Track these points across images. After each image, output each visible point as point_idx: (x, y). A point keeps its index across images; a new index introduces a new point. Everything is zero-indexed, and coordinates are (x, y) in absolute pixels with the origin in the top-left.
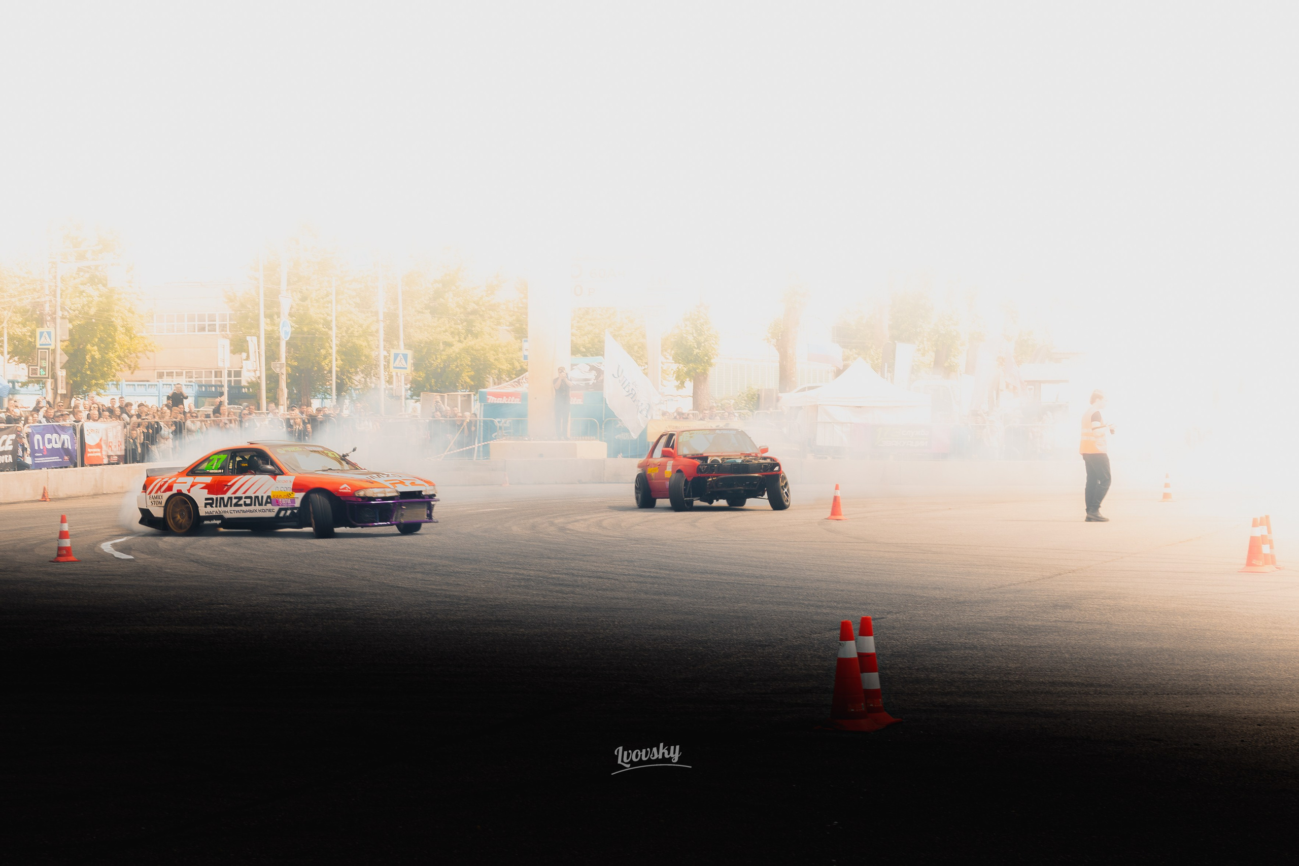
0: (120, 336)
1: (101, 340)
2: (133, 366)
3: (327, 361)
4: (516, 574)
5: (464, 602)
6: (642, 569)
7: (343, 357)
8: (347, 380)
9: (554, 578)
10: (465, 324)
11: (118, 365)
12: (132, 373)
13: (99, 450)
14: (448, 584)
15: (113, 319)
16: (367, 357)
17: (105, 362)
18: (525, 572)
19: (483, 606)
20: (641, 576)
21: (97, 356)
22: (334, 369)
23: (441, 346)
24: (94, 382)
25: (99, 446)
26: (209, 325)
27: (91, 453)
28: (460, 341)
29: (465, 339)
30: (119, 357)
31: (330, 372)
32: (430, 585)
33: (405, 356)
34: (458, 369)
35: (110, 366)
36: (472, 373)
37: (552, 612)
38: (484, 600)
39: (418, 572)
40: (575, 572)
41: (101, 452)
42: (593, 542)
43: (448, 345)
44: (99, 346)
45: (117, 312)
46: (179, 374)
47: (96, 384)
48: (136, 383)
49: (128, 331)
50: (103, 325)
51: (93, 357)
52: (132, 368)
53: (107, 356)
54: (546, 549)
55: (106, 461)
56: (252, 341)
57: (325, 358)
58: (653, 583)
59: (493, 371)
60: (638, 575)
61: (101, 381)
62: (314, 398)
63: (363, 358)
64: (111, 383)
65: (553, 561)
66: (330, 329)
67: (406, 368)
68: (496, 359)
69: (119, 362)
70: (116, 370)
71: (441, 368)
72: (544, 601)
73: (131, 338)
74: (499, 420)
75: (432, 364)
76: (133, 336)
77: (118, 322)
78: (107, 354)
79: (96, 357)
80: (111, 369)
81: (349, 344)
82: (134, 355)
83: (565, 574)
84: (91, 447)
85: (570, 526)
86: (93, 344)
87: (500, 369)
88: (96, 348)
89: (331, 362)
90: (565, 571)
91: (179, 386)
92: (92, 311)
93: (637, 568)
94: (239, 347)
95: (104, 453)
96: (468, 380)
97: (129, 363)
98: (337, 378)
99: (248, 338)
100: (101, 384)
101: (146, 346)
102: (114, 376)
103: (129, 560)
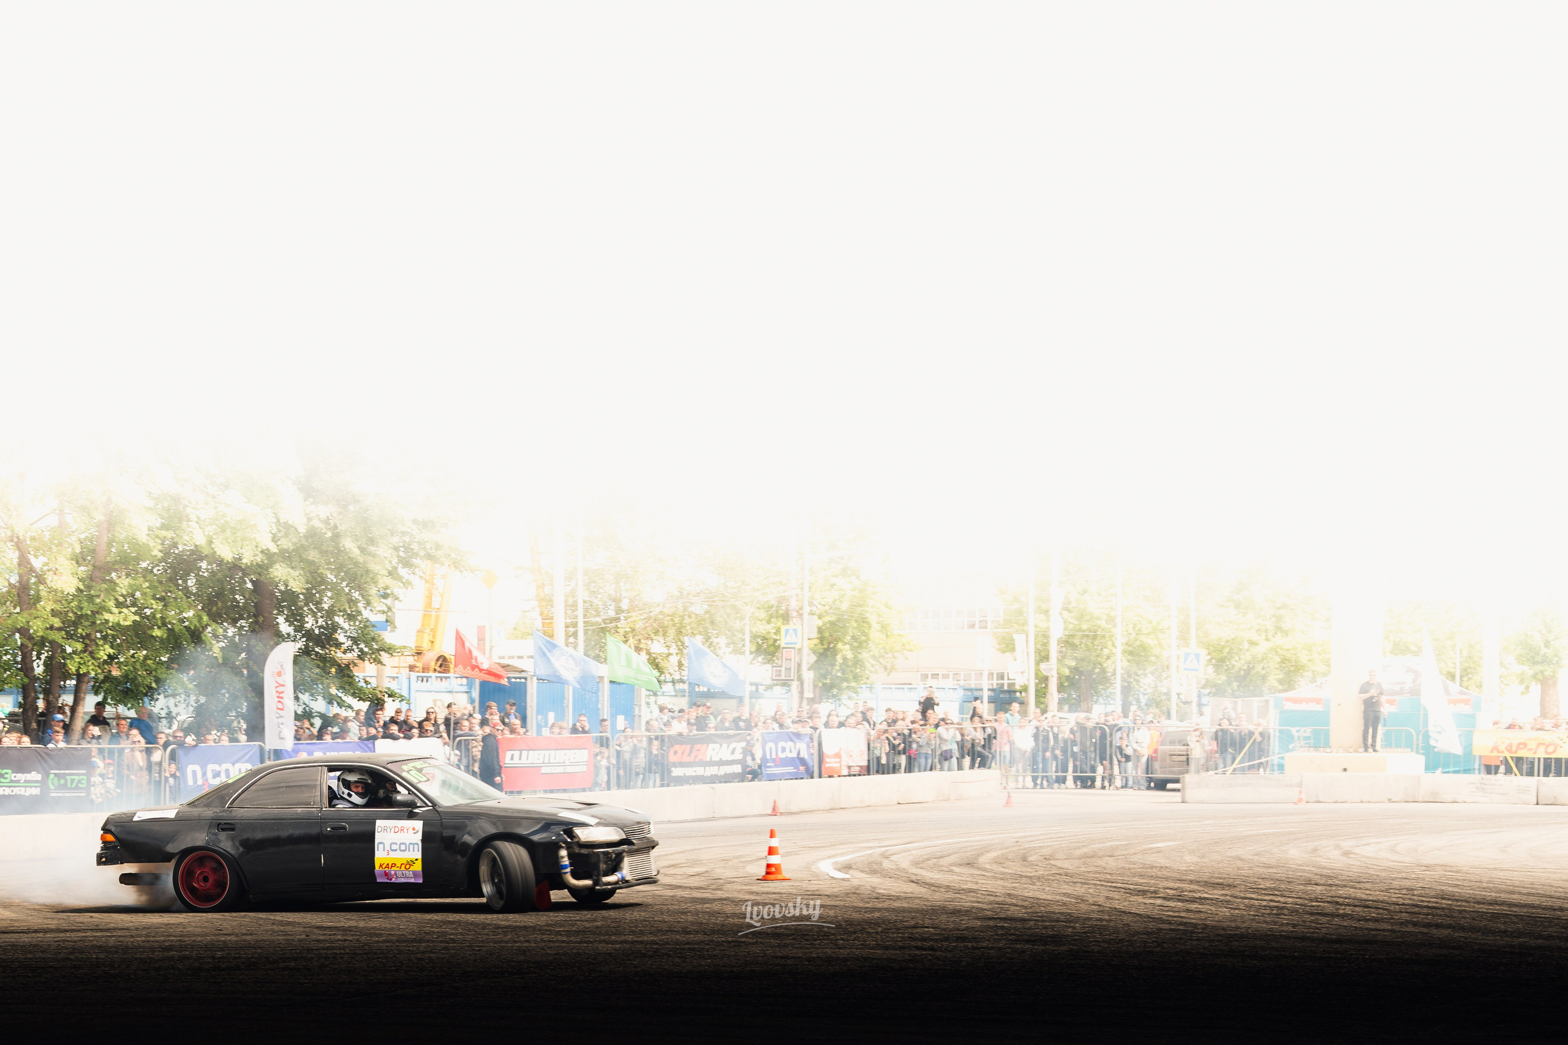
0: (875, 634)
1: (854, 638)
2: (889, 667)
3: (1109, 662)
4: (1271, 901)
5: (1200, 931)
6: (1421, 898)
7: (1130, 657)
8: (1134, 683)
9: (1313, 906)
10: (1274, 619)
11: (873, 666)
12: (888, 675)
13: (838, 760)
14: (1188, 911)
15: (867, 615)
16: (1157, 657)
17: (857, 662)
18: (1282, 899)
19: (1219, 935)
20: (1417, 906)
21: (850, 655)
22: (1119, 672)
23: (1246, 645)
24: (845, 684)
25: (838, 755)
26: (981, 621)
27: (830, 763)
28: (1267, 639)
29: (1273, 636)
30: (874, 657)
31: (1114, 674)
32: (1168, 911)
33: (1197, 656)
34: (1264, 672)
35: (864, 667)
36: (1281, 676)
37: (1296, 943)
38: (1223, 929)
39: (1159, 897)
40: (1340, 900)
41: (840, 762)
42: (1375, 867)
43: (1252, 643)
44: (851, 645)
45: (873, 607)
46: (945, 677)
47: (848, 688)
48: (894, 687)
49: (884, 628)
50: (856, 621)
51: (845, 659)
52: (889, 670)
53: (860, 657)
54: (1316, 874)
55: (845, 772)
56: (1019, 640)
57: (1108, 658)
58: (1428, 914)
59: (1305, 674)
60: (1413, 905)
61: (853, 684)
62: (1096, 703)
63: (1153, 659)
64: (864, 686)
65: (1319, 888)
66: (1115, 626)
67: (1198, 670)
68: (1309, 660)
69: (874, 662)
70: (871, 672)
71: (1244, 670)
72: (1292, 932)
73: (887, 636)
74: (1298, 728)
75: (1234, 666)
76: (889, 633)
77: (873, 619)
78: (860, 653)
79: (848, 657)
80: (864, 670)
81: (1138, 643)
82: (890, 655)
83: (1328, 902)
84: (829, 757)
85: (1357, 850)
86: (845, 643)
87: (1314, 671)
88: (847, 647)
89: (1114, 662)
90: (1329, 900)
92: (844, 606)
93: (1415, 898)
94: (1008, 646)
95: (844, 763)
96: (1276, 684)
97: (885, 664)
98: (1123, 680)
99: (1015, 636)
100: (853, 688)
101: (904, 645)
102: (867, 678)
103: (843, 880)
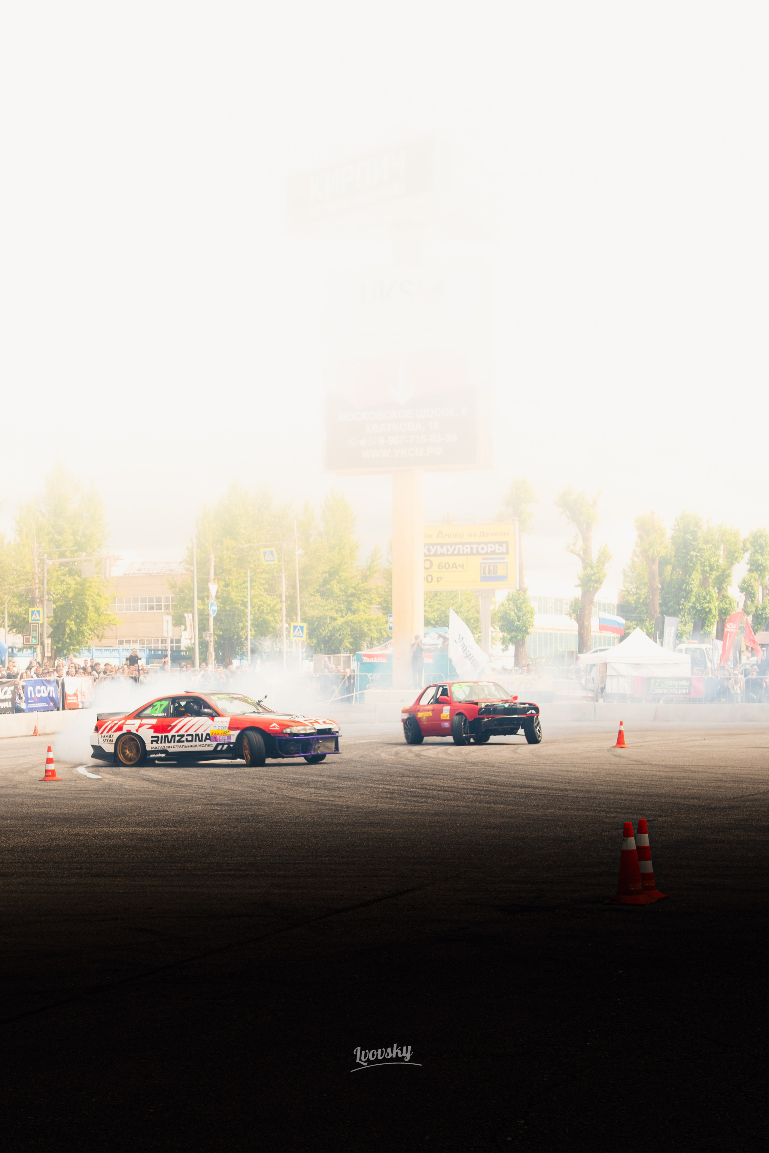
0: (91, 614)
1: (77, 617)
2: (100, 635)
3: (244, 632)
4: (384, 788)
5: (346, 809)
6: (477, 785)
7: (256, 628)
8: (259, 646)
9: (412, 791)
10: (346, 603)
11: (90, 635)
12: (100, 641)
13: (75, 698)
14: (334, 796)
15: (86, 601)
16: (274, 628)
17: (80, 632)
18: (391, 787)
19: (359, 812)
20: (476, 790)
21: (74, 628)
22: (249, 637)
23: (329, 620)
24: (72, 647)
25: (75, 695)
26: (157, 605)
27: (70, 700)
28: (342, 617)
29: (346, 614)
30: (90, 629)
31: (246, 639)
32: (320, 797)
33: (302, 628)
34: (341, 637)
35: (84, 636)
36: (352, 640)
37: (410, 817)
38: (360, 808)
39: (312, 788)
40: (428, 787)
41: (77, 699)
42: (441, 764)
43: (334, 619)
44: (75, 621)
45: (89, 596)
46: (135, 642)
47: (74, 649)
48: (103, 648)
49: (97, 609)
50: (78, 605)
51: (71, 629)
52: (100, 637)
53: (81, 629)
54: (406, 770)
55: (80, 706)
56: (188, 617)
57: (242, 629)
58: (485, 795)
59: (367, 639)
60: (474, 789)
61: (77, 647)
62: (234, 659)
63: (271, 629)
64: (84, 648)
65: (411, 779)
66: (247, 608)
67: (302, 637)
68: (369, 630)
69: (90, 632)
70: (88, 639)
71: (328, 636)
72: (405, 809)
73: (99, 615)
74: (371, 674)
75: (322, 633)
76: (100, 613)
77: (89, 603)
78: (81, 627)
79: (73, 629)
80: (84, 638)
81: (261, 619)
82: (101, 628)
83: (421, 788)
84: (70, 696)
85: (424, 753)
86: (71, 619)
87: (371, 637)
88: (73, 622)
89: (247, 632)
90: (420, 786)
91: (135, 650)
92: (71, 595)
93: (473, 784)
94: (179, 621)
95: (79, 700)
96: (348, 645)
97: (98, 634)
98: (251, 644)
99: (186, 615)
100: (77, 649)
101: (110, 621)
102: (87, 643)
103: (98, 779)
